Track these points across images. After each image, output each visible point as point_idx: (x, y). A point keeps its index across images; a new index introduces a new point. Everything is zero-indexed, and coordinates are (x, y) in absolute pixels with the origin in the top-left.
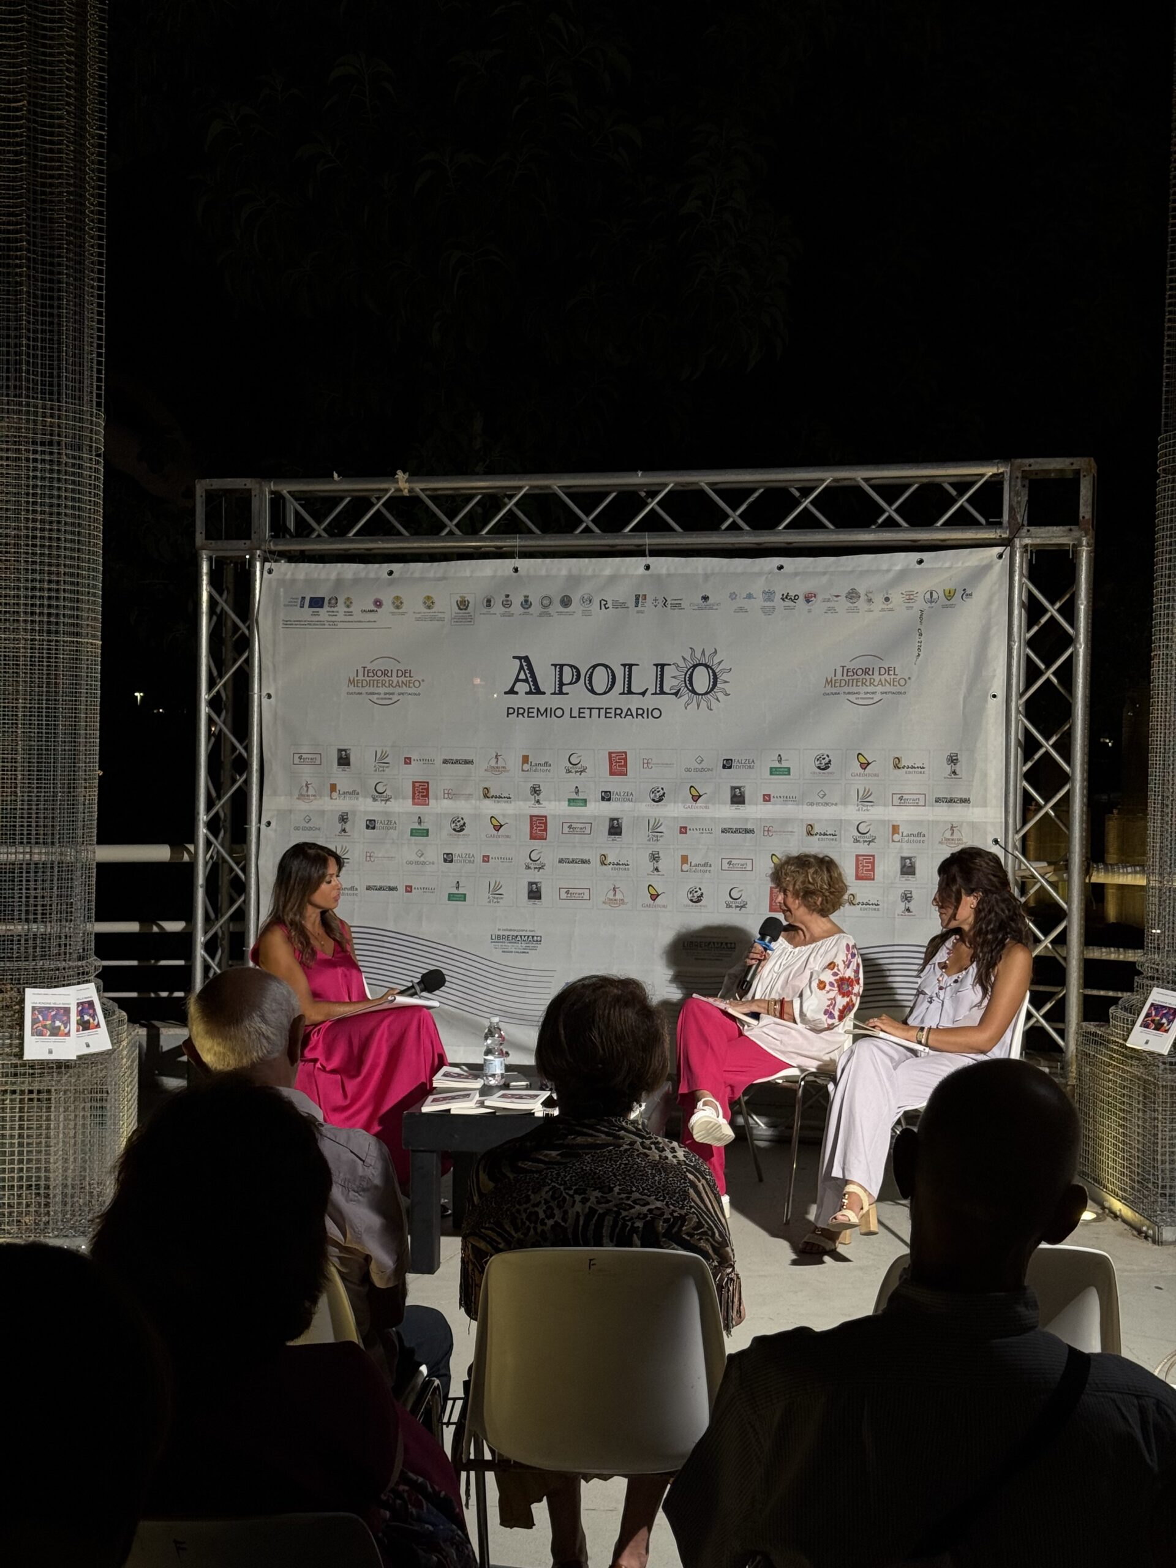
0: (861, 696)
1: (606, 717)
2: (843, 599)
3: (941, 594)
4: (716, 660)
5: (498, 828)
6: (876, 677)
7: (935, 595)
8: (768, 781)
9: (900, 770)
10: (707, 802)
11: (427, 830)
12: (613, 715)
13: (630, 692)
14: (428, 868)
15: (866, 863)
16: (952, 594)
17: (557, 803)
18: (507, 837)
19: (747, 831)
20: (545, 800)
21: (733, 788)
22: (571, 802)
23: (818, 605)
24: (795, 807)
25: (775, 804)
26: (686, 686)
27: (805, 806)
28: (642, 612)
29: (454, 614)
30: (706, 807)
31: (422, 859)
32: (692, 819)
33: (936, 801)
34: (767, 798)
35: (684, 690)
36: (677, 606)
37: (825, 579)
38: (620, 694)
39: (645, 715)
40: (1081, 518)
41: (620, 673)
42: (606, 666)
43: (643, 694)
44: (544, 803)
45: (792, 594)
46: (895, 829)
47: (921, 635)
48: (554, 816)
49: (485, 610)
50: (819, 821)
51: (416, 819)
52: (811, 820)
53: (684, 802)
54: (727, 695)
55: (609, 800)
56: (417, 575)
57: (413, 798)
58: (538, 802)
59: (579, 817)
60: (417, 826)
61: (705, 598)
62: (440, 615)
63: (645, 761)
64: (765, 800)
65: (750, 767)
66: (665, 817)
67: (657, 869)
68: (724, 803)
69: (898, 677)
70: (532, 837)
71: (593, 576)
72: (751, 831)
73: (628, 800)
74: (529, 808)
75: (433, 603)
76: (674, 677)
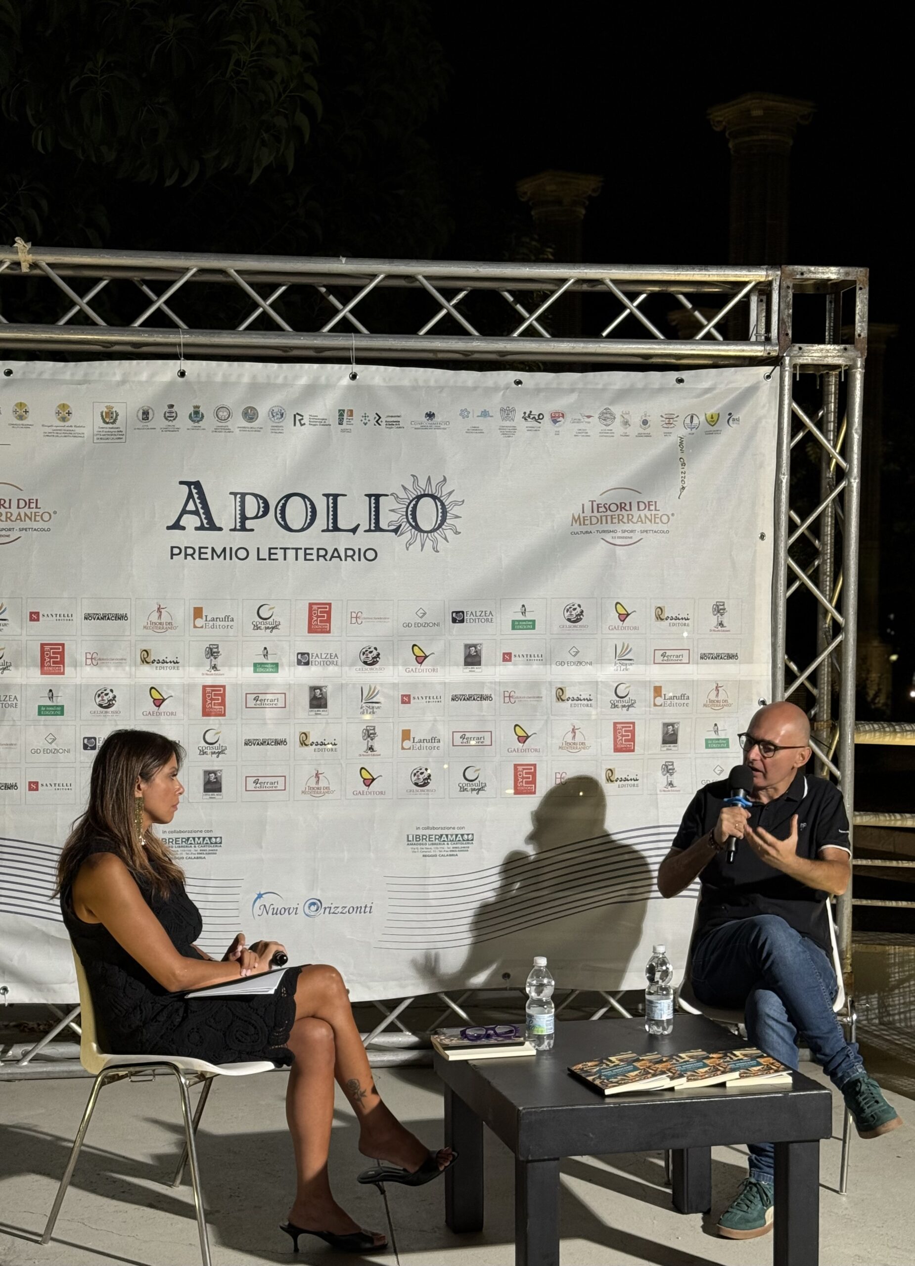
0: (620, 534)
1: (306, 559)
2: (595, 420)
3: (702, 418)
4: (446, 489)
5: (158, 703)
6: (635, 512)
7: (696, 421)
8: (509, 637)
9: (662, 622)
10: (436, 663)
11: (62, 707)
12: (314, 557)
13: (336, 529)
14: (62, 757)
15: (626, 731)
16: (715, 418)
17: (240, 668)
18: (172, 714)
19: (483, 698)
20: (223, 666)
21: (468, 647)
22: (258, 667)
23: (566, 426)
24: (541, 667)
25: (515, 665)
26: (408, 521)
27: (554, 666)
28: (349, 431)
29: (96, 429)
30: (434, 670)
31: (54, 746)
32: (415, 685)
33: (702, 658)
34: (507, 657)
35: (405, 526)
36: (394, 423)
37: (574, 397)
38: (323, 531)
39: (356, 557)
40: (857, 336)
41: (321, 506)
42: (304, 497)
43: (354, 530)
44: (223, 670)
45: (535, 413)
46: (658, 691)
47: (684, 464)
48: (235, 686)
49: (141, 425)
50: (573, 684)
51: (46, 693)
52: (562, 683)
53: (405, 664)
54: (457, 533)
55: (307, 663)
56: (46, 376)
57: (42, 665)
58: (214, 667)
59: (268, 686)
60: (48, 703)
61: (430, 415)
62: (78, 430)
63: (354, 615)
64: (504, 660)
65: (487, 620)
66: (382, 685)
67: (371, 749)
68: (458, 665)
69: (660, 513)
70: (206, 713)
71: (284, 385)
72: (488, 698)
73: (332, 663)
74: (203, 676)
75: (69, 413)
76: (392, 511)
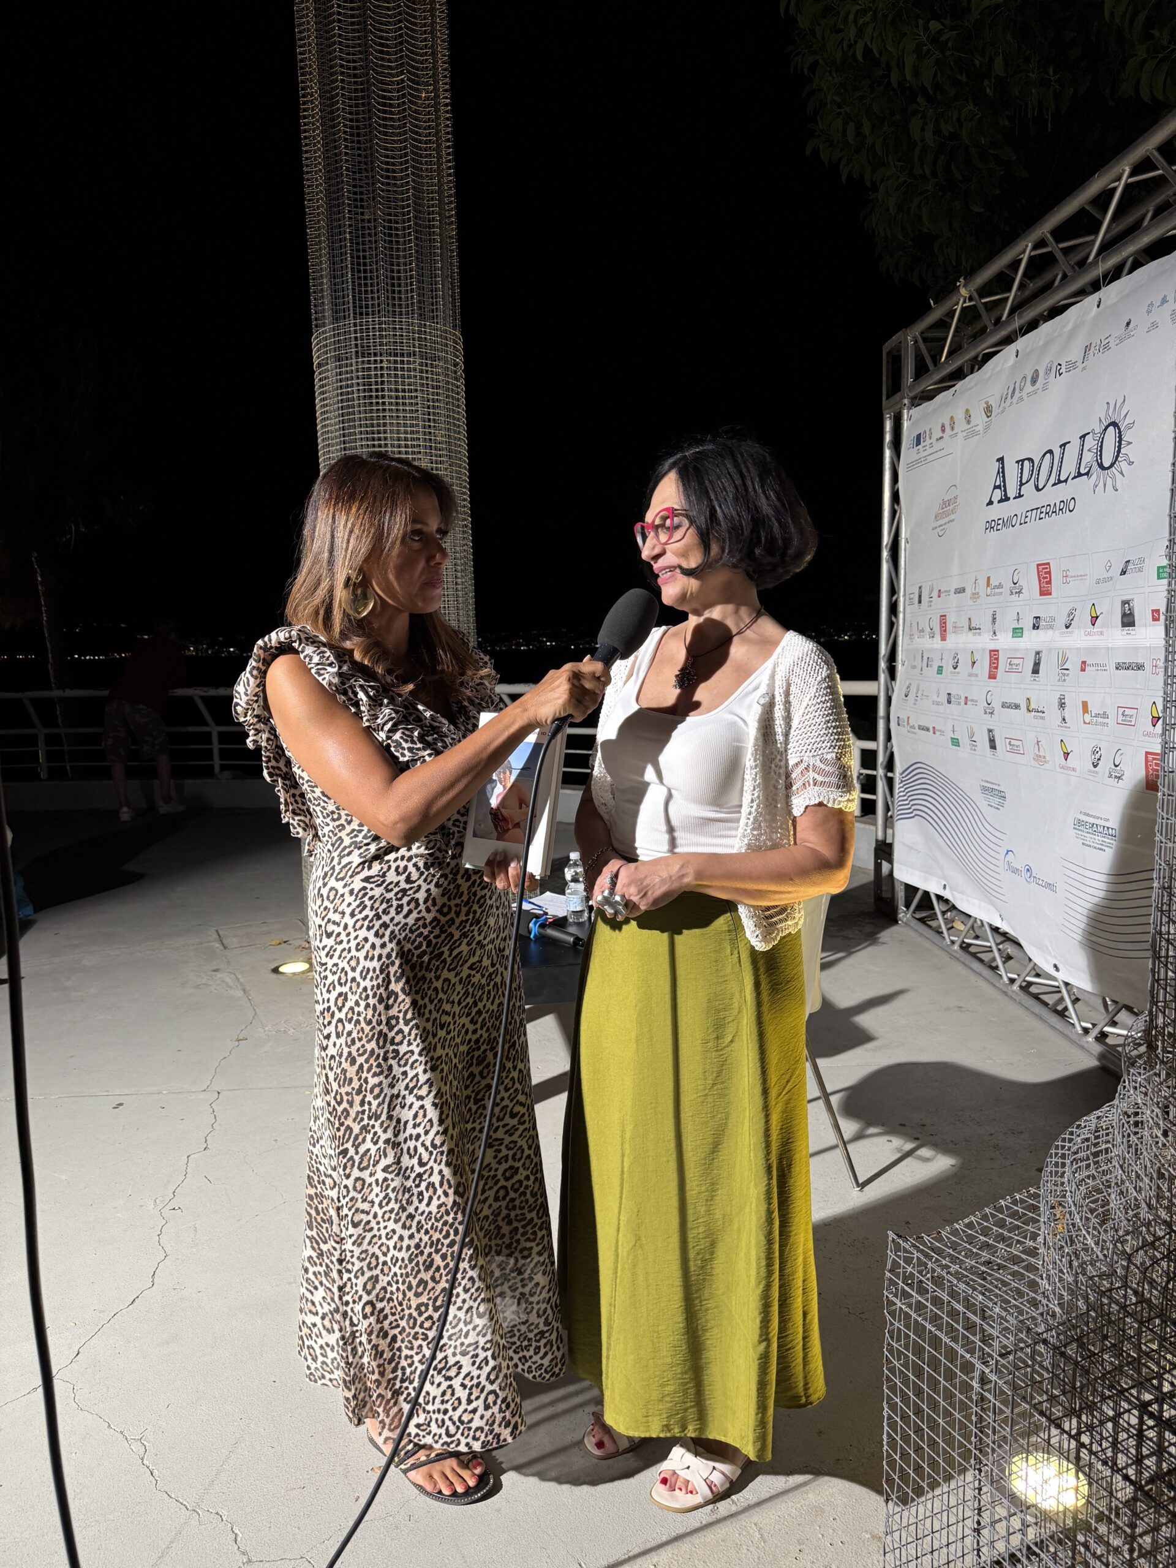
1: (1039, 518)
4: (1125, 413)
5: (973, 664)
8: (1154, 589)
10: (1103, 625)
12: (1044, 514)
13: (1060, 482)
17: (1006, 634)
18: (977, 674)
19: (1137, 666)
20: (998, 631)
21: (1124, 603)
22: (1014, 632)
26: (1097, 459)
28: (1087, 365)
30: (1102, 633)
32: (1090, 650)
34: (1156, 616)
35: (1095, 467)
36: (1107, 346)
38: (1053, 485)
39: (1064, 510)
41: (1057, 458)
42: (1051, 452)
43: (1066, 481)
44: (998, 635)
48: (1003, 650)
53: (1086, 627)
54: (1131, 463)
55: (1038, 628)
58: (994, 633)
59: (1017, 651)
60: (940, 663)
61: (1128, 324)
62: (976, 429)
63: (1063, 574)
64: (1153, 619)
65: (1140, 569)
66: (1071, 649)
68: (1116, 626)
70: (991, 676)
71: (1058, 336)
72: (1142, 667)
73: (1050, 627)
74: (990, 641)
75: (970, 416)
76: (1089, 450)
